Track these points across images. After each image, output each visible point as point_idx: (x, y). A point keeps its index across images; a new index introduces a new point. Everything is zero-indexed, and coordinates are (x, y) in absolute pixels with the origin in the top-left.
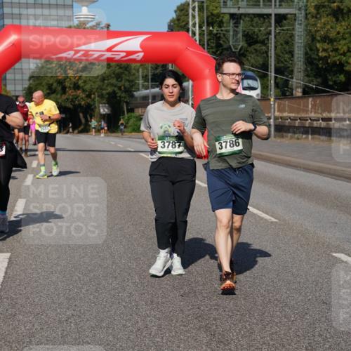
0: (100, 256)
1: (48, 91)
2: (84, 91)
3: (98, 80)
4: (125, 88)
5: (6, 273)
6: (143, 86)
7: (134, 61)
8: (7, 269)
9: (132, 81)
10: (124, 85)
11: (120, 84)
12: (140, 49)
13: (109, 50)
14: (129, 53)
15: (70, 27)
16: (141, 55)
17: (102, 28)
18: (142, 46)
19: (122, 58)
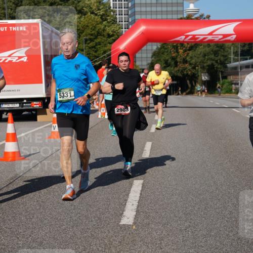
0: (206, 184)
1: (165, 65)
2: (190, 64)
3: (201, 56)
4: (220, 61)
5: (141, 194)
6: (234, 59)
7: (229, 41)
8: (141, 191)
9: (226, 56)
10: (220, 59)
11: (216, 59)
12: (234, 33)
13: (211, 34)
14: (225, 36)
15: (181, 19)
16: (234, 37)
17: (204, 18)
18: (235, 30)
19: (220, 39)
